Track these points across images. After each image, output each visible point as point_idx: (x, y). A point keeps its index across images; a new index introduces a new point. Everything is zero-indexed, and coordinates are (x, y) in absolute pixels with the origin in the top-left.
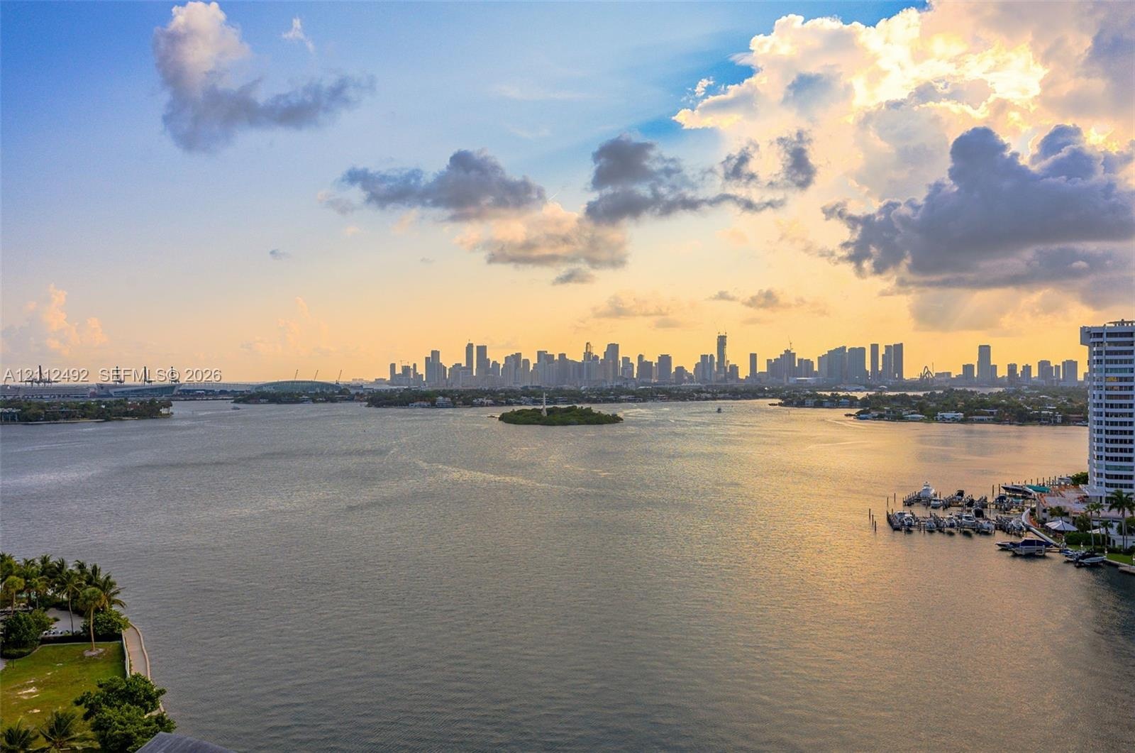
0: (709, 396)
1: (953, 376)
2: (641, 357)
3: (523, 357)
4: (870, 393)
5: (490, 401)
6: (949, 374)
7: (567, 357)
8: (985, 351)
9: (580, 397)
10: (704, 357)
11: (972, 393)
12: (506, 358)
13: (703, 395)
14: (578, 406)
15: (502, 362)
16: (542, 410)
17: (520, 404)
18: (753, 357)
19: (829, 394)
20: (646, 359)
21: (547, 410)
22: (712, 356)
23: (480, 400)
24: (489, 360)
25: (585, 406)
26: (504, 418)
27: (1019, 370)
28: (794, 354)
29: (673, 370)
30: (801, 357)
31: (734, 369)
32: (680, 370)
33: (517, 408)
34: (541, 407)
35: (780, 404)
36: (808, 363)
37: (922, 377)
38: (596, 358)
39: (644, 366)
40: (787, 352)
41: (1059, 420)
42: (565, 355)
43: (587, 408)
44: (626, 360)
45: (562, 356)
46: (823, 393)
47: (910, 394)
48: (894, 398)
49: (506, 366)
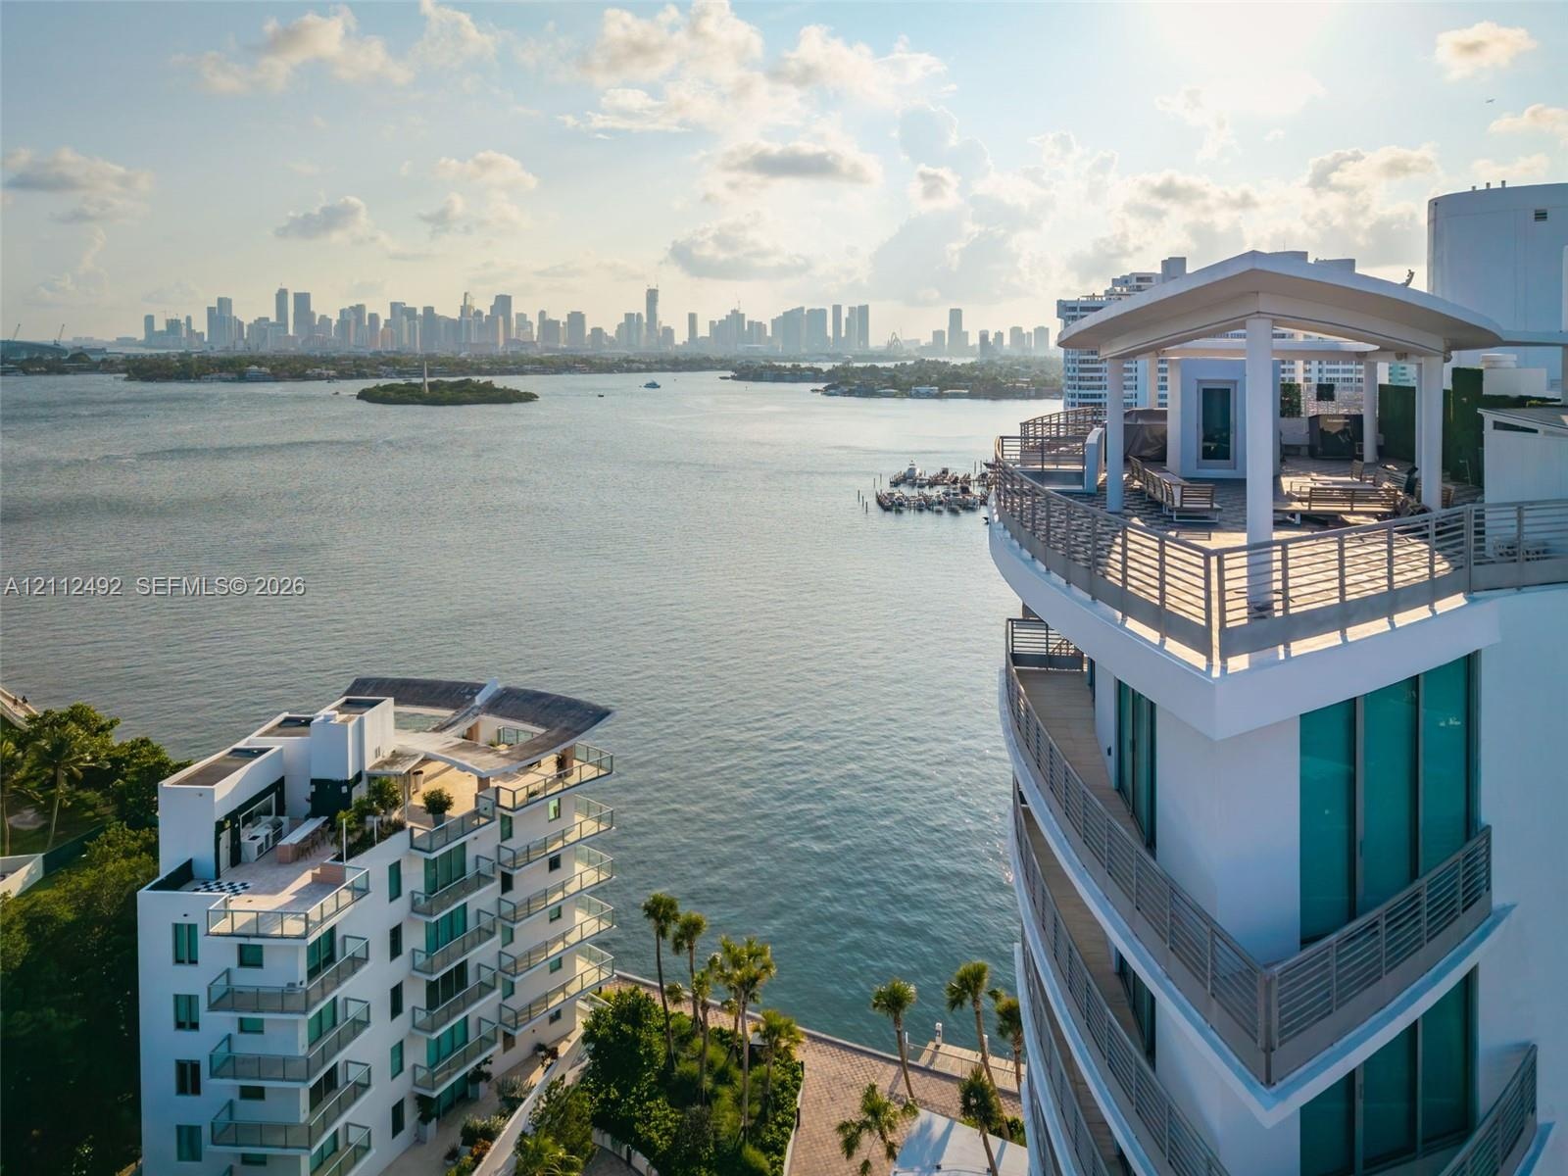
0: (643, 366)
1: (923, 344)
2: (542, 314)
3: (369, 310)
4: (837, 364)
5: (332, 372)
6: (918, 341)
7: (436, 312)
8: (956, 316)
9: (461, 366)
10: (629, 316)
11: (945, 363)
12: (342, 312)
13: (635, 365)
14: (475, 379)
15: (335, 317)
16: (422, 384)
17: (379, 376)
18: (692, 318)
19: (789, 365)
20: (551, 316)
21: (430, 384)
22: (639, 315)
23: (317, 370)
24: (313, 314)
25: (483, 379)
26: (365, 396)
27: (991, 338)
28: (743, 315)
29: (588, 332)
30: (751, 319)
31: (668, 332)
32: (598, 332)
33: (383, 382)
34: (418, 381)
35: (733, 378)
36: (760, 326)
37: (890, 345)
38: (479, 313)
39: (548, 326)
40: (735, 312)
41: (1033, 393)
42: (432, 309)
43: (486, 383)
44: (521, 317)
45: (429, 310)
46: (783, 364)
47: (880, 365)
48: (864, 369)
49: (343, 323)
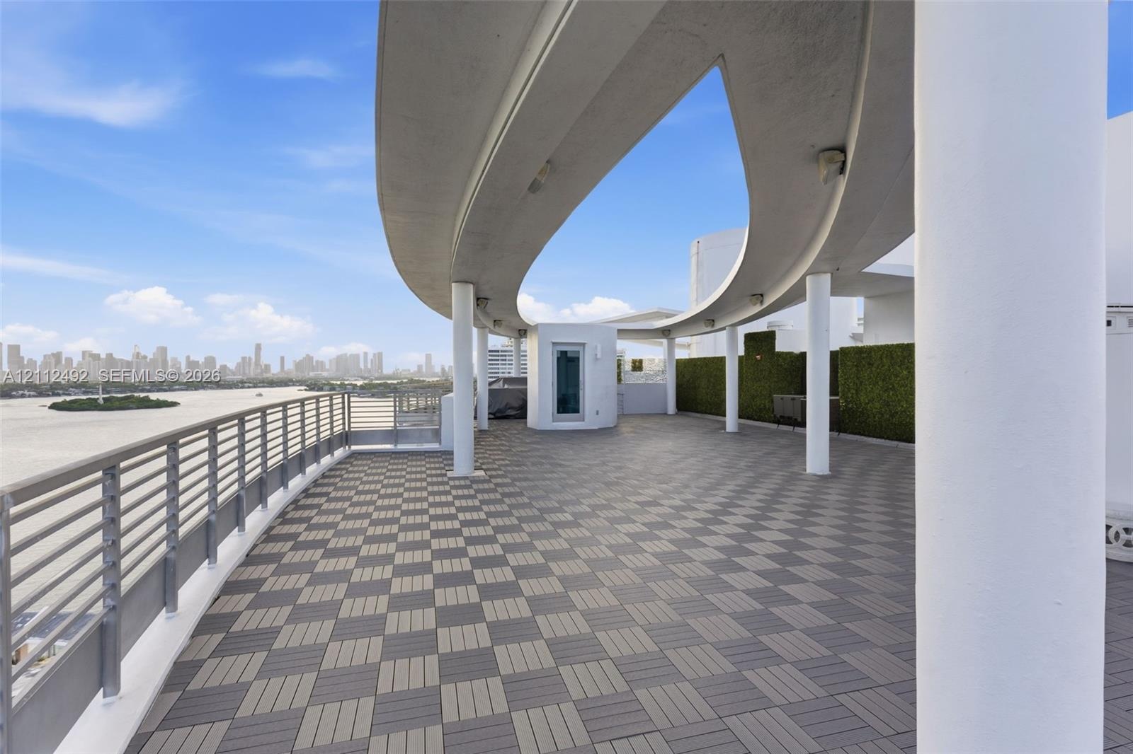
0: (251, 385)
1: (412, 371)
2: (188, 357)
3: (65, 356)
4: (365, 382)
5: (32, 393)
6: (409, 370)
7: (114, 356)
8: (428, 357)
9: (134, 388)
10: (244, 358)
11: (424, 381)
12: (45, 356)
13: (246, 385)
14: (136, 395)
15: (40, 359)
16: (98, 399)
17: (69, 395)
18: (282, 359)
19: (339, 383)
20: (194, 359)
21: (104, 399)
22: (250, 358)
23: (21, 392)
24: (23, 358)
25: (142, 395)
26: (54, 407)
27: (447, 369)
28: (312, 357)
29: (218, 367)
30: (317, 359)
31: (267, 367)
32: (224, 367)
33: (68, 398)
34: (96, 397)
35: (306, 390)
36: (322, 363)
37: (394, 373)
38: (145, 357)
39: (192, 364)
40: (308, 355)
42: (111, 354)
43: (146, 397)
44: (174, 360)
45: (110, 356)
46: (335, 382)
47: (389, 382)
48: (380, 385)
49: (46, 363)
